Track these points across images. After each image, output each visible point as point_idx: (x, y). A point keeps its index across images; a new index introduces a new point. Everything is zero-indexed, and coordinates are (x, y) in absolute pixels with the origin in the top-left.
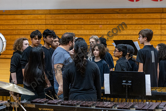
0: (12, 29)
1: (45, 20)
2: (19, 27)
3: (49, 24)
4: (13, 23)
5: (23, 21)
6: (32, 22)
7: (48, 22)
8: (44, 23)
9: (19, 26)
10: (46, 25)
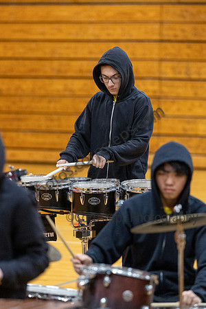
0: (39, 54)
1: (157, 26)
2: (64, 50)
3: (172, 38)
4: (43, 34)
5: (77, 27)
6: (111, 32)
7: (168, 33)
8: (156, 37)
9: (65, 45)
10: (164, 44)
